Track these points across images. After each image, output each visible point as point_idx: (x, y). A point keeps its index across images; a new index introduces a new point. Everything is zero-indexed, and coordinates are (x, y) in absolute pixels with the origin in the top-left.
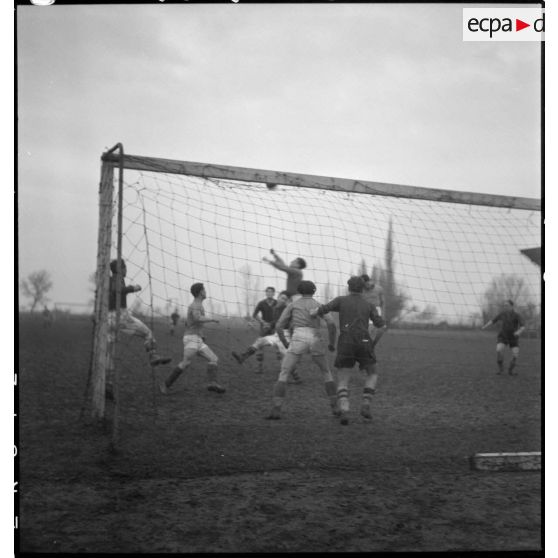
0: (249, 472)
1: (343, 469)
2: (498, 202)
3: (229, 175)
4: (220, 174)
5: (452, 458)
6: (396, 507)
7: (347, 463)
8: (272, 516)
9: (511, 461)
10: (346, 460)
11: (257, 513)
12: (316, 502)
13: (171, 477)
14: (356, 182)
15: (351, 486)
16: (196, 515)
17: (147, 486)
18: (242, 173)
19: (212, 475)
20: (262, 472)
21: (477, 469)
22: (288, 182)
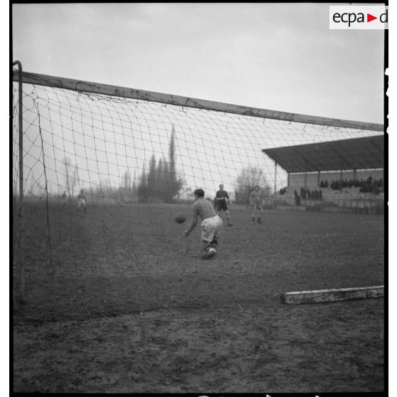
0: (129, 313)
1: (195, 308)
2: (283, 117)
4: (89, 89)
6: (246, 333)
7: (197, 303)
8: (163, 345)
9: (308, 297)
10: (196, 301)
11: (150, 344)
12: (190, 333)
13: (71, 319)
14: (188, 99)
15: (207, 320)
16: (106, 348)
17: (56, 328)
18: (105, 89)
19: (102, 317)
20: (138, 312)
21: (287, 304)
22: (140, 97)
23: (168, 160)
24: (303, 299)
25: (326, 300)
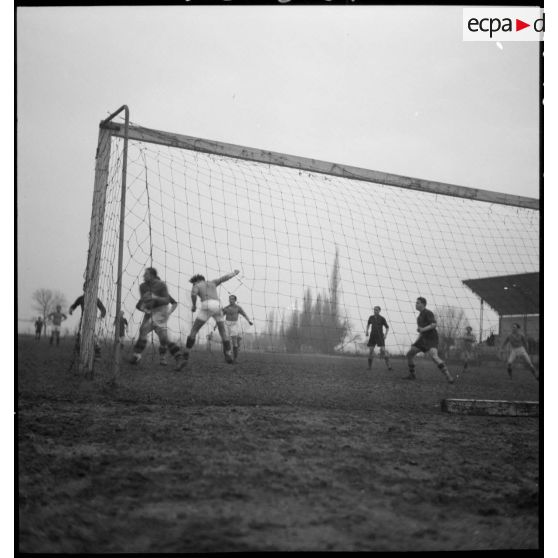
3: (219, 150)
4: (211, 148)
5: (425, 405)
9: (479, 406)
14: (335, 165)
18: (231, 149)
20: (254, 405)
21: (449, 412)
22: (272, 161)
23: (329, 296)
24: (471, 408)
25: (504, 413)
